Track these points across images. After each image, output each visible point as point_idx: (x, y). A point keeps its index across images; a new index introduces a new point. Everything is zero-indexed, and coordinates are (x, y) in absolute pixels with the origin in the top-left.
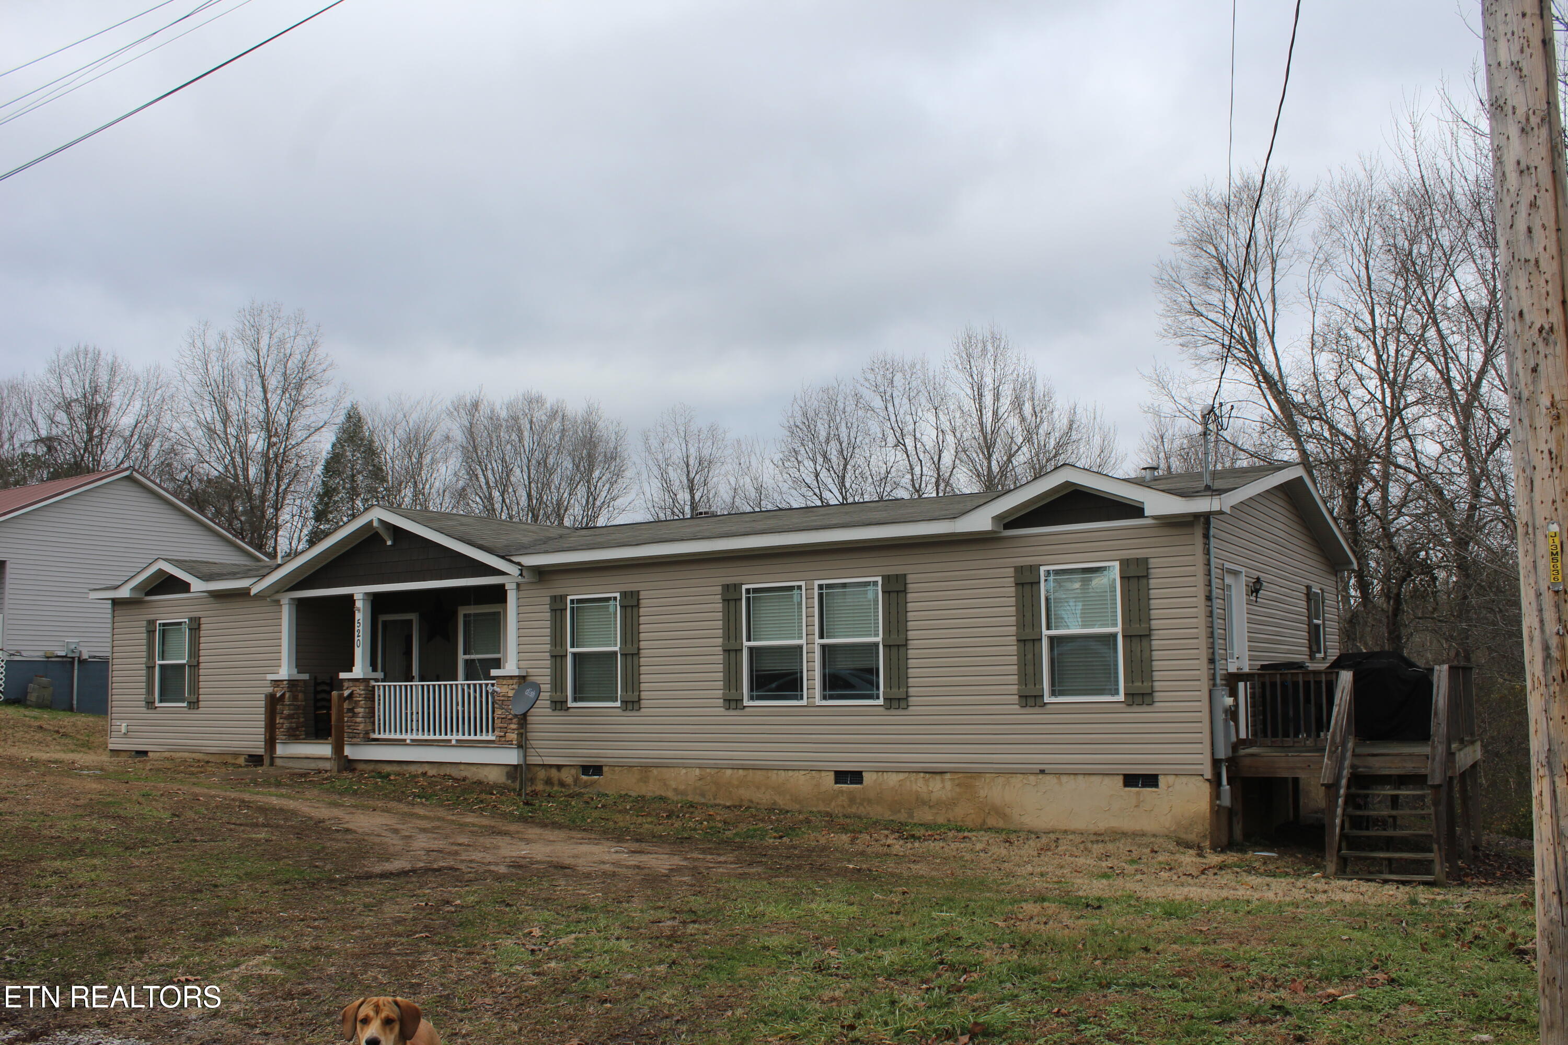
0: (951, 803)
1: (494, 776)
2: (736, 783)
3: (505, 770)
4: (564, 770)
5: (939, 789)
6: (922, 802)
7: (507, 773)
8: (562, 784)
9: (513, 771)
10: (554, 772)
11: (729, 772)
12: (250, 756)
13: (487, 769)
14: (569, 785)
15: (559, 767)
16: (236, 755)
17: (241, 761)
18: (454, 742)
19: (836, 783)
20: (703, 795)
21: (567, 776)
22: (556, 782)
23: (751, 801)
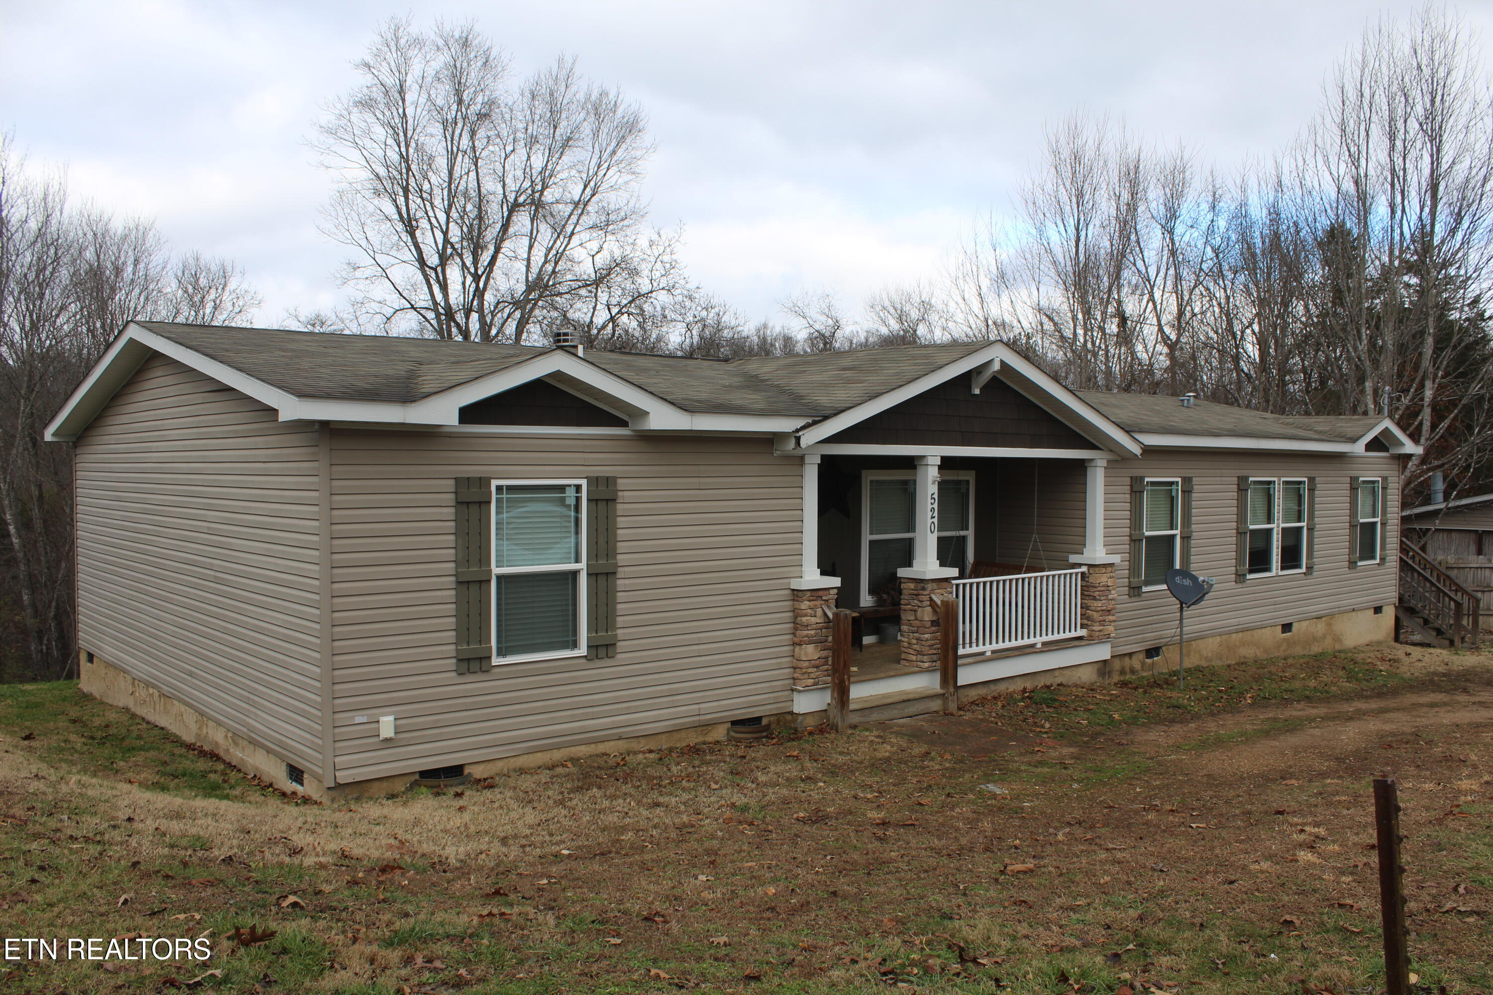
0: (1324, 637)
1: (1087, 676)
2: (1238, 643)
3: (1096, 666)
4: (1134, 657)
5: (1320, 628)
6: (1315, 639)
7: (1098, 670)
8: (1133, 671)
9: (1103, 667)
10: (1127, 659)
11: (1234, 636)
12: (734, 723)
13: (1081, 669)
14: (1137, 672)
15: (1130, 655)
16: (707, 726)
17: (720, 734)
18: (1039, 646)
19: (1283, 632)
20: (1221, 659)
21: (1136, 663)
22: (1128, 670)
23: (1245, 657)
